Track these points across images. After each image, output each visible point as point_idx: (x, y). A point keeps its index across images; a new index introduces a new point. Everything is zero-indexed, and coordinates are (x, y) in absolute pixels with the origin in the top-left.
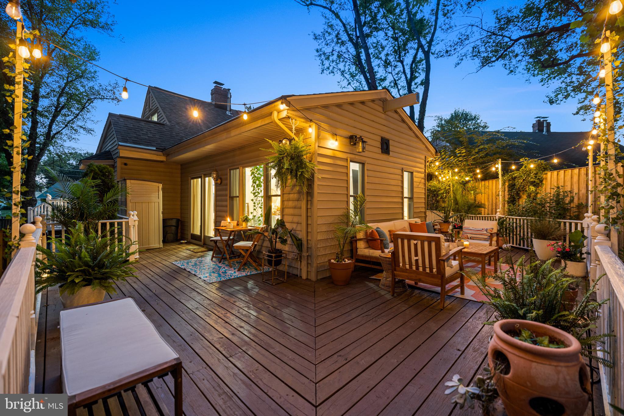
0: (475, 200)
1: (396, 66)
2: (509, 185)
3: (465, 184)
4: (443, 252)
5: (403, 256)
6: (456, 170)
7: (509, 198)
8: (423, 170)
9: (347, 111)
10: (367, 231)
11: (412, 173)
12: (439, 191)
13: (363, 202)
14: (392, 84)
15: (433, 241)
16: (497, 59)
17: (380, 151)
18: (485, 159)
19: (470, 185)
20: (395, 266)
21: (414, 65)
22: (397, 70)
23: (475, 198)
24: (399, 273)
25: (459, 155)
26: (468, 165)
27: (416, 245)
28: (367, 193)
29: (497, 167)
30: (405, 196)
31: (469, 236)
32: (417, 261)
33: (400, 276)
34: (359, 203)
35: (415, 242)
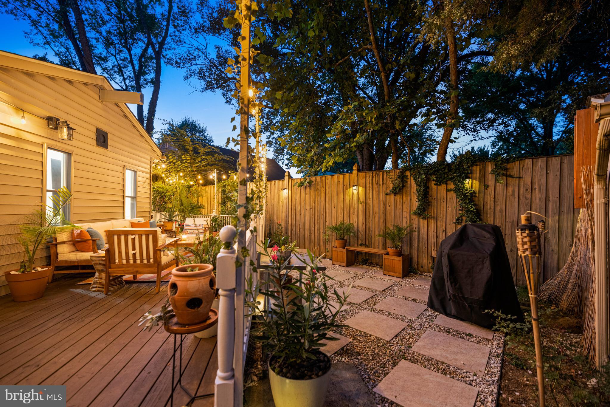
0: (198, 202)
1: (121, 51)
2: (222, 191)
3: (189, 187)
4: (160, 243)
5: (120, 252)
6: (181, 174)
7: (222, 201)
8: (149, 171)
9: (43, 85)
10: (73, 231)
11: (135, 172)
12: (167, 192)
13: (67, 197)
14: (116, 70)
15: (151, 234)
16: (218, 88)
17: (95, 143)
18: (206, 168)
19: (194, 189)
20: (110, 263)
21: (143, 59)
22: (122, 56)
23: (198, 200)
24: (115, 270)
25: (185, 161)
26: (193, 171)
27: (133, 240)
28: (73, 188)
29: (213, 176)
30: (127, 194)
31: (189, 231)
32: (134, 254)
33: (115, 272)
34: (61, 199)
35: (133, 237)
